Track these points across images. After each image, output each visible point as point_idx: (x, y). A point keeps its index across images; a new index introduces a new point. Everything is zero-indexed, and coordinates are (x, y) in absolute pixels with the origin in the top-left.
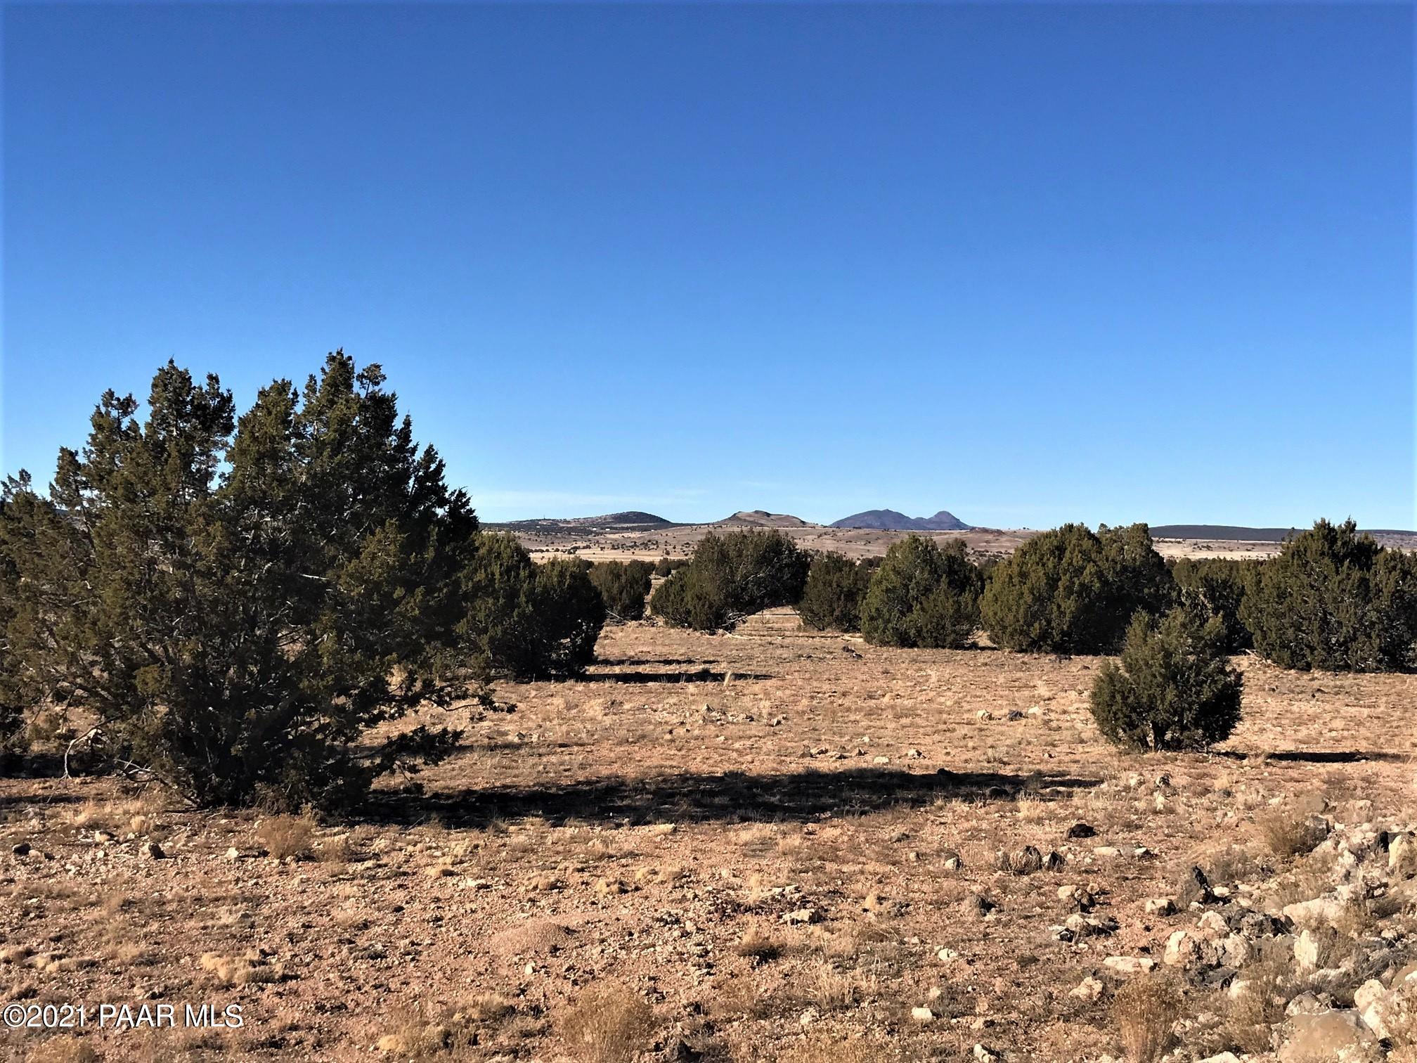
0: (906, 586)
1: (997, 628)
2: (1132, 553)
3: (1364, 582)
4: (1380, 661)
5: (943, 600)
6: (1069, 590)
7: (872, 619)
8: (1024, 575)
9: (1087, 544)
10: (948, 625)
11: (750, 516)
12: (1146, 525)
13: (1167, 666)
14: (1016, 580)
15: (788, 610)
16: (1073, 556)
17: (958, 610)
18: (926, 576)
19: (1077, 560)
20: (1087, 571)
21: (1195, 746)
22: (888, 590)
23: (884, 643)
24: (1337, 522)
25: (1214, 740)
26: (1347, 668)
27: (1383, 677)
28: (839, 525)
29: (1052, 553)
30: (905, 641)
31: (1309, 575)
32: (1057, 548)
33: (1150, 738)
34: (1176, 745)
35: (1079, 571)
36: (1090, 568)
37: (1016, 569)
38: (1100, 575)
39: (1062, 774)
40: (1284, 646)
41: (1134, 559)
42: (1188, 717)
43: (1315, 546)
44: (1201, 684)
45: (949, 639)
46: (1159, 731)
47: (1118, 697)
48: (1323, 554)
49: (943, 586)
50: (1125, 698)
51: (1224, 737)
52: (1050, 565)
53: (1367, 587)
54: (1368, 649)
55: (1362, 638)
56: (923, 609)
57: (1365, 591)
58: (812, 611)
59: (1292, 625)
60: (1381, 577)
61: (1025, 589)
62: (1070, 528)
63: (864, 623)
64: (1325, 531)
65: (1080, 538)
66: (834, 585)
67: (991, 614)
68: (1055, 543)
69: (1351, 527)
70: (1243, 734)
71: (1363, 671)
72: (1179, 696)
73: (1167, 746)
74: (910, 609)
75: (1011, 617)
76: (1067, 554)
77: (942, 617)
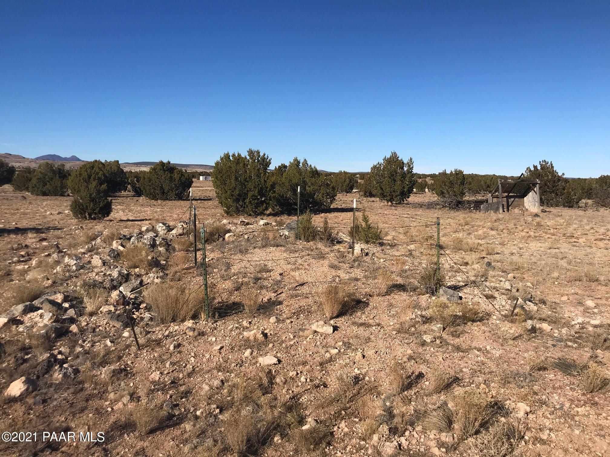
0: (45, 177)
1: (73, 190)
2: (115, 168)
3: (171, 177)
4: (176, 198)
5: (57, 182)
6: (94, 179)
7: (33, 187)
8: (80, 174)
9: (101, 166)
10: (59, 189)
11: (3, 154)
12: (118, 161)
13: (90, 197)
14: (78, 176)
15: (9, 185)
16: (96, 169)
17: (62, 185)
18: (51, 174)
19: (97, 170)
20: (100, 173)
21: (100, 219)
22: (38, 179)
23: (38, 195)
24: (165, 161)
25: (105, 217)
26: (167, 199)
27: (176, 202)
28: (37, 159)
29: (90, 168)
30: (44, 194)
31: (157, 175)
32: (92, 167)
33: (88, 217)
34: (94, 219)
35: (98, 173)
36: (101, 173)
37: (78, 173)
38: (104, 175)
39: (56, 227)
40: (151, 194)
41: (115, 170)
42: (97, 211)
43: (159, 167)
44: (100, 202)
45: (59, 194)
46: (90, 215)
47: (77, 206)
48: (161, 170)
49: (57, 177)
50: (79, 207)
51: (108, 216)
52: (89, 171)
53: (172, 178)
54: (172, 194)
55: (171, 192)
56: (50, 185)
57: (171, 179)
58: (18, 186)
59: (153, 188)
60: (176, 176)
61: (81, 178)
62: (96, 161)
63: (30, 189)
64: (162, 164)
65: (99, 164)
66: (25, 177)
67: (71, 186)
68: (91, 165)
69: (169, 163)
70: (112, 215)
71: (171, 200)
72: (94, 205)
73: (92, 219)
74: (46, 184)
75: (77, 186)
76: (95, 169)
77: (56, 187)
